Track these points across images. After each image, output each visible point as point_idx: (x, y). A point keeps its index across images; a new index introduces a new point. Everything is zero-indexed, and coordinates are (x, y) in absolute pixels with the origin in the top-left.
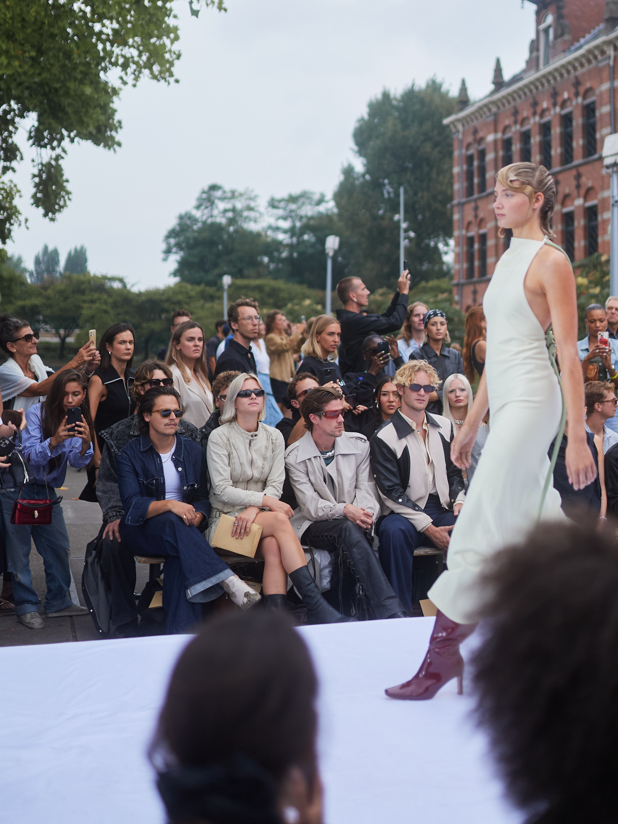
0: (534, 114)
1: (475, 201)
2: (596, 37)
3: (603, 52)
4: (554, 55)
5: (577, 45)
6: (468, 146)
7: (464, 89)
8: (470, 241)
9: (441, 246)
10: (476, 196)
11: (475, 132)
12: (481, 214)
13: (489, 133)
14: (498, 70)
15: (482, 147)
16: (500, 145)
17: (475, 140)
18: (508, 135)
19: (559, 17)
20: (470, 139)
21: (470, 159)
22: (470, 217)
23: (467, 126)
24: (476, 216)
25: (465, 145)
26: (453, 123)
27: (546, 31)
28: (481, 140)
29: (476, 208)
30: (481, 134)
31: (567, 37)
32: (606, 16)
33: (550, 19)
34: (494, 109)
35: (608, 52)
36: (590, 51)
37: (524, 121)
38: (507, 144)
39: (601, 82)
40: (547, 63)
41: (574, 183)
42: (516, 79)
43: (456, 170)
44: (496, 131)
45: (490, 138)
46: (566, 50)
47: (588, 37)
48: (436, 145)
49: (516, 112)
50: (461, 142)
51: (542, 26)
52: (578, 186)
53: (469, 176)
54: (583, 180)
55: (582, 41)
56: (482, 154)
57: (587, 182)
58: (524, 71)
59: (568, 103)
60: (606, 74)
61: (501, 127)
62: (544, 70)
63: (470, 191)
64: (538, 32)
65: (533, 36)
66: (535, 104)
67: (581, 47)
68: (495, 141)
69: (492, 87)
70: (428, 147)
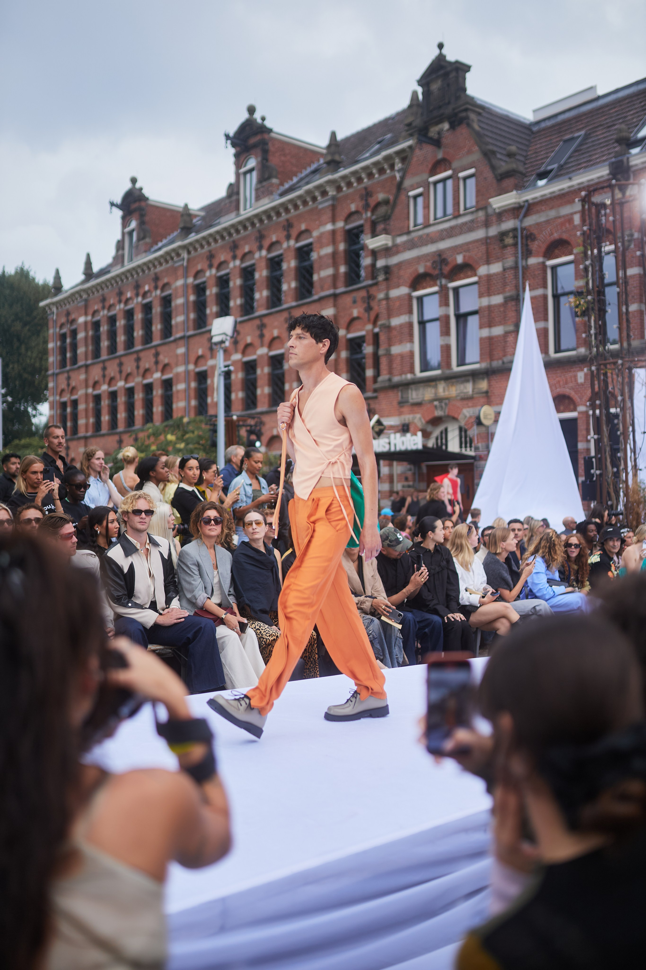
0: (120, 302)
1: (68, 372)
2: (172, 242)
3: (178, 255)
4: (137, 255)
5: (156, 247)
6: (62, 326)
7: (57, 277)
8: (64, 405)
9: (30, 410)
10: (68, 368)
11: (68, 314)
12: (73, 384)
13: (80, 316)
14: (88, 264)
15: (74, 327)
16: (89, 326)
17: (68, 321)
18: (97, 318)
19: (142, 223)
20: (63, 320)
21: (63, 337)
22: (63, 386)
23: (60, 309)
24: (68, 385)
25: (59, 325)
26: (48, 305)
27: (131, 233)
28: (73, 321)
29: (69, 378)
30: (73, 316)
31: (148, 240)
32: (182, 225)
33: (133, 224)
34: (85, 296)
35: (182, 256)
36: (167, 253)
37: (110, 307)
38: (96, 325)
39: (176, 279)
40: (131, 260)
41: (153, 360)
42: (103, 272)
43: (51, 345)
44: (86, 314)
45: (81, 320)
46: (147, 250)
47: (165, 241)
48: (25, 324)
49: (104, 300)
50: (55, 322)
51: (127, 230)
52: (157, 363)
53: (63, 351)
54: (161, 357)
55: (160, 244)
56: (74, 333)
57: (164, 359)
58: (111, 266)
59: (149, 295)
60: (180, 272)
61: (91, 311)
62: (128, 266)
63: (63, 363)
64: (123, 234)
65: (119, 237)
66: (120, 293)
67: (160, 249)
68: (86, 323)
69: (82, 277)
70: (18, 326)
